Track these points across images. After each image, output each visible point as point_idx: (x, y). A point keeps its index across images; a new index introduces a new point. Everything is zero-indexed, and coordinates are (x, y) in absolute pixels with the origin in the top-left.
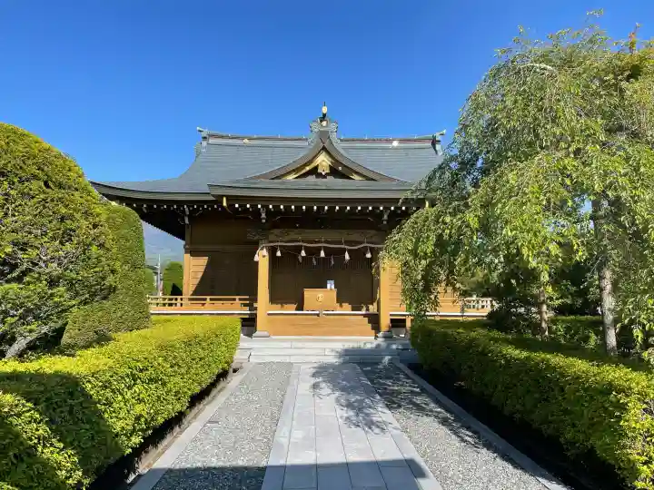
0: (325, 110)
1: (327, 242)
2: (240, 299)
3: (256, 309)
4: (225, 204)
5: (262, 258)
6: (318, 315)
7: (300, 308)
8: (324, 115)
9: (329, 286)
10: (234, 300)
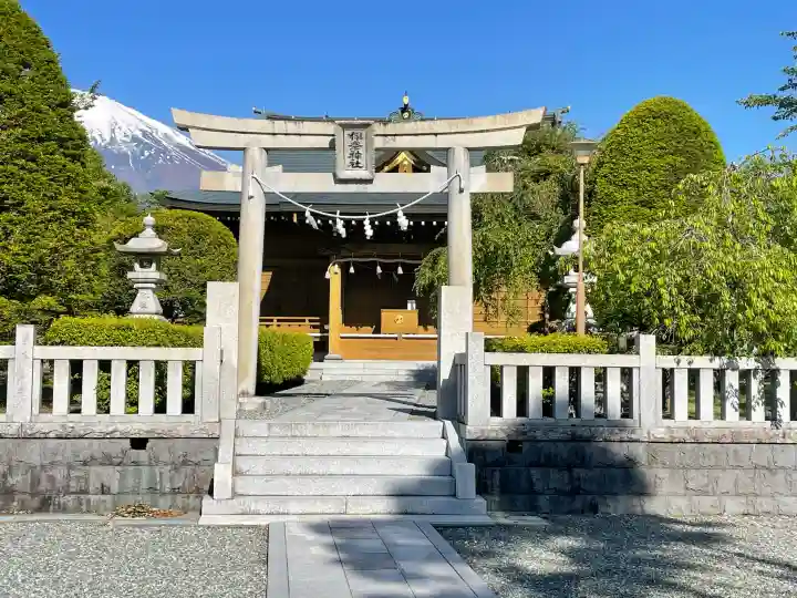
0: (406, 100)
1: (404, 257)
2: (310, 321)
3: (327, 331)
4: (295, 220)
5: (334, 274)
6: (396, 339)
7: (377, 330)
8: (406, 106)
9: (409, 305)
10: (304, 321)
